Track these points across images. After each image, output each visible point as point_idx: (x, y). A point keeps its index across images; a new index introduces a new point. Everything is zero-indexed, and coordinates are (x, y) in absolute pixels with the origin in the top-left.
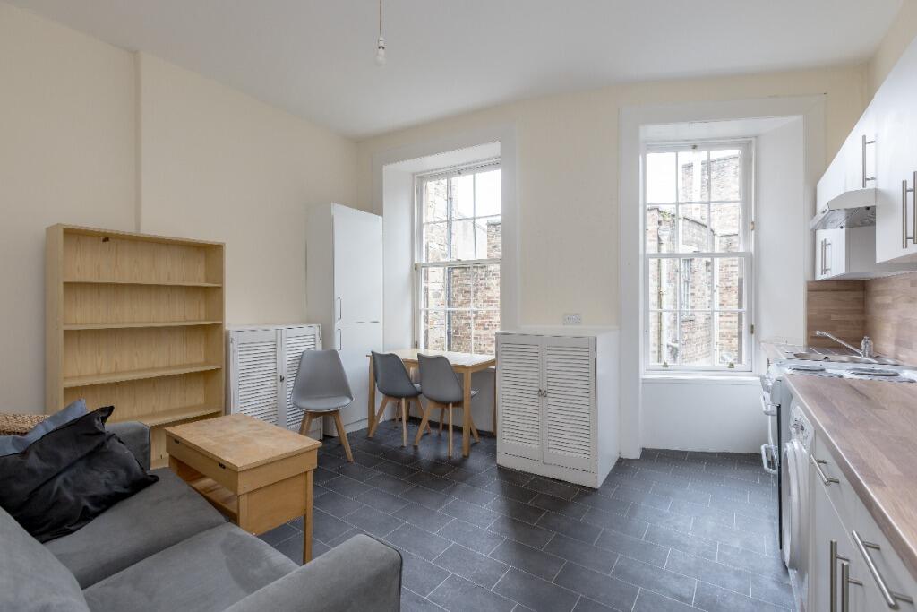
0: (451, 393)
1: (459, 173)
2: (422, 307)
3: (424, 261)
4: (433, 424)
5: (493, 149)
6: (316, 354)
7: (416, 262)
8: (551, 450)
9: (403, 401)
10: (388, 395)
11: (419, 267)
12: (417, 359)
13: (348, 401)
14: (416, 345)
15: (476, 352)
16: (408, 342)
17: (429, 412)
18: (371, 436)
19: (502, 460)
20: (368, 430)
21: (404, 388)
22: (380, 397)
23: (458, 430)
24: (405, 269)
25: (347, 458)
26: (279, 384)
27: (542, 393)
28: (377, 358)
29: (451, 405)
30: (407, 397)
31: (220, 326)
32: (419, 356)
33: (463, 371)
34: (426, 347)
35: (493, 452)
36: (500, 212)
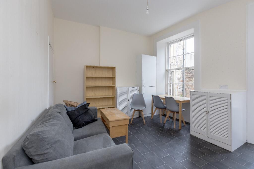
0: (175, 109)
1: (181, 41)
2: (169, 82)
3: (169, 69)
4: (171, 118)
5: (191, 31)
6: (137, 94)
7: (167, 69)
8: (211, 133)
9: (161, 109)
10: (157, 108)
11: (168, 71)
12: (164, 97)
13: (144, 108)
14: (167, 94)
15: (186, 97)
16: (164, 93)
17: (169, 114)
18: (152, 118)
19: (192, 133)
20: (151, 116)
21: (161, 106)
22: (154, 108)
23: (177, 120)
24: (163, 71)
25: (144, 123)
26: (128, 102)
27: (207, 113)
28: (153, 97)
29: (175, 113)
30: (162, 109)
31: (115, 86)
32: (165, 97)
33: (179, 102)
34: (170, 94)
35: (189, 129)
36: (194, 52)
